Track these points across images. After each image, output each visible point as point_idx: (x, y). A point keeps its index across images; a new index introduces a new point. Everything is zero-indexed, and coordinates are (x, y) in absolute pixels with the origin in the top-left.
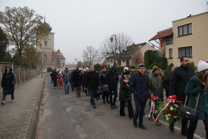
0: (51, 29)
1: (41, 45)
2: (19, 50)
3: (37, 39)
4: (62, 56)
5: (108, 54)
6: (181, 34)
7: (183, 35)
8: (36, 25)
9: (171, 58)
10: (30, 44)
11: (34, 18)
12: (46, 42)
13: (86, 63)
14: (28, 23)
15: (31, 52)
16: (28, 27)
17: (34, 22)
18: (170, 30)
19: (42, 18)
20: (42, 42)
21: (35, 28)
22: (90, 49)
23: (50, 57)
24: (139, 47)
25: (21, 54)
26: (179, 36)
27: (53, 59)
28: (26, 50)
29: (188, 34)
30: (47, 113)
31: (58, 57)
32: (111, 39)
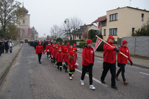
0: (27, 12)
1: (20, 23)
2: (4, 27)
3: (17, 19)
4: (36, 31)
5: (66, 31)
6: (111, 20)
7: (113, 21)
8: (16, 9)
9: (105, 35)
10: (12, 22)
11: (14, 3)
12: (24, 21)
13: (53, 36)
14: (10, 7)
15: (13, 28)
16: (10, 10)
17: (14, 6)
18: (105, 17)
19: (20, 4)
20: (21, 21)
21: (15, 11)
22: (56, 27)
23: (27, 32)
24: (88, 27)
25: (5, 29)
26: (110, 21)
27: (29, 33)
28: (9, 26)
29: (116, 20)
30: (17, 64)
31: (33, 32)
32: (65, 22)
